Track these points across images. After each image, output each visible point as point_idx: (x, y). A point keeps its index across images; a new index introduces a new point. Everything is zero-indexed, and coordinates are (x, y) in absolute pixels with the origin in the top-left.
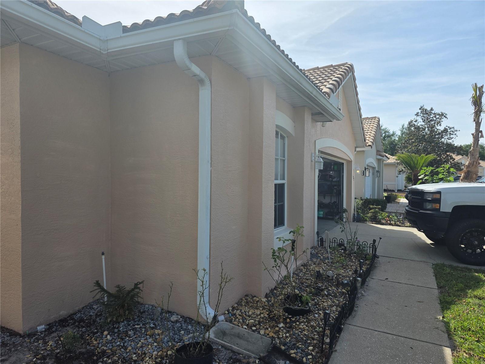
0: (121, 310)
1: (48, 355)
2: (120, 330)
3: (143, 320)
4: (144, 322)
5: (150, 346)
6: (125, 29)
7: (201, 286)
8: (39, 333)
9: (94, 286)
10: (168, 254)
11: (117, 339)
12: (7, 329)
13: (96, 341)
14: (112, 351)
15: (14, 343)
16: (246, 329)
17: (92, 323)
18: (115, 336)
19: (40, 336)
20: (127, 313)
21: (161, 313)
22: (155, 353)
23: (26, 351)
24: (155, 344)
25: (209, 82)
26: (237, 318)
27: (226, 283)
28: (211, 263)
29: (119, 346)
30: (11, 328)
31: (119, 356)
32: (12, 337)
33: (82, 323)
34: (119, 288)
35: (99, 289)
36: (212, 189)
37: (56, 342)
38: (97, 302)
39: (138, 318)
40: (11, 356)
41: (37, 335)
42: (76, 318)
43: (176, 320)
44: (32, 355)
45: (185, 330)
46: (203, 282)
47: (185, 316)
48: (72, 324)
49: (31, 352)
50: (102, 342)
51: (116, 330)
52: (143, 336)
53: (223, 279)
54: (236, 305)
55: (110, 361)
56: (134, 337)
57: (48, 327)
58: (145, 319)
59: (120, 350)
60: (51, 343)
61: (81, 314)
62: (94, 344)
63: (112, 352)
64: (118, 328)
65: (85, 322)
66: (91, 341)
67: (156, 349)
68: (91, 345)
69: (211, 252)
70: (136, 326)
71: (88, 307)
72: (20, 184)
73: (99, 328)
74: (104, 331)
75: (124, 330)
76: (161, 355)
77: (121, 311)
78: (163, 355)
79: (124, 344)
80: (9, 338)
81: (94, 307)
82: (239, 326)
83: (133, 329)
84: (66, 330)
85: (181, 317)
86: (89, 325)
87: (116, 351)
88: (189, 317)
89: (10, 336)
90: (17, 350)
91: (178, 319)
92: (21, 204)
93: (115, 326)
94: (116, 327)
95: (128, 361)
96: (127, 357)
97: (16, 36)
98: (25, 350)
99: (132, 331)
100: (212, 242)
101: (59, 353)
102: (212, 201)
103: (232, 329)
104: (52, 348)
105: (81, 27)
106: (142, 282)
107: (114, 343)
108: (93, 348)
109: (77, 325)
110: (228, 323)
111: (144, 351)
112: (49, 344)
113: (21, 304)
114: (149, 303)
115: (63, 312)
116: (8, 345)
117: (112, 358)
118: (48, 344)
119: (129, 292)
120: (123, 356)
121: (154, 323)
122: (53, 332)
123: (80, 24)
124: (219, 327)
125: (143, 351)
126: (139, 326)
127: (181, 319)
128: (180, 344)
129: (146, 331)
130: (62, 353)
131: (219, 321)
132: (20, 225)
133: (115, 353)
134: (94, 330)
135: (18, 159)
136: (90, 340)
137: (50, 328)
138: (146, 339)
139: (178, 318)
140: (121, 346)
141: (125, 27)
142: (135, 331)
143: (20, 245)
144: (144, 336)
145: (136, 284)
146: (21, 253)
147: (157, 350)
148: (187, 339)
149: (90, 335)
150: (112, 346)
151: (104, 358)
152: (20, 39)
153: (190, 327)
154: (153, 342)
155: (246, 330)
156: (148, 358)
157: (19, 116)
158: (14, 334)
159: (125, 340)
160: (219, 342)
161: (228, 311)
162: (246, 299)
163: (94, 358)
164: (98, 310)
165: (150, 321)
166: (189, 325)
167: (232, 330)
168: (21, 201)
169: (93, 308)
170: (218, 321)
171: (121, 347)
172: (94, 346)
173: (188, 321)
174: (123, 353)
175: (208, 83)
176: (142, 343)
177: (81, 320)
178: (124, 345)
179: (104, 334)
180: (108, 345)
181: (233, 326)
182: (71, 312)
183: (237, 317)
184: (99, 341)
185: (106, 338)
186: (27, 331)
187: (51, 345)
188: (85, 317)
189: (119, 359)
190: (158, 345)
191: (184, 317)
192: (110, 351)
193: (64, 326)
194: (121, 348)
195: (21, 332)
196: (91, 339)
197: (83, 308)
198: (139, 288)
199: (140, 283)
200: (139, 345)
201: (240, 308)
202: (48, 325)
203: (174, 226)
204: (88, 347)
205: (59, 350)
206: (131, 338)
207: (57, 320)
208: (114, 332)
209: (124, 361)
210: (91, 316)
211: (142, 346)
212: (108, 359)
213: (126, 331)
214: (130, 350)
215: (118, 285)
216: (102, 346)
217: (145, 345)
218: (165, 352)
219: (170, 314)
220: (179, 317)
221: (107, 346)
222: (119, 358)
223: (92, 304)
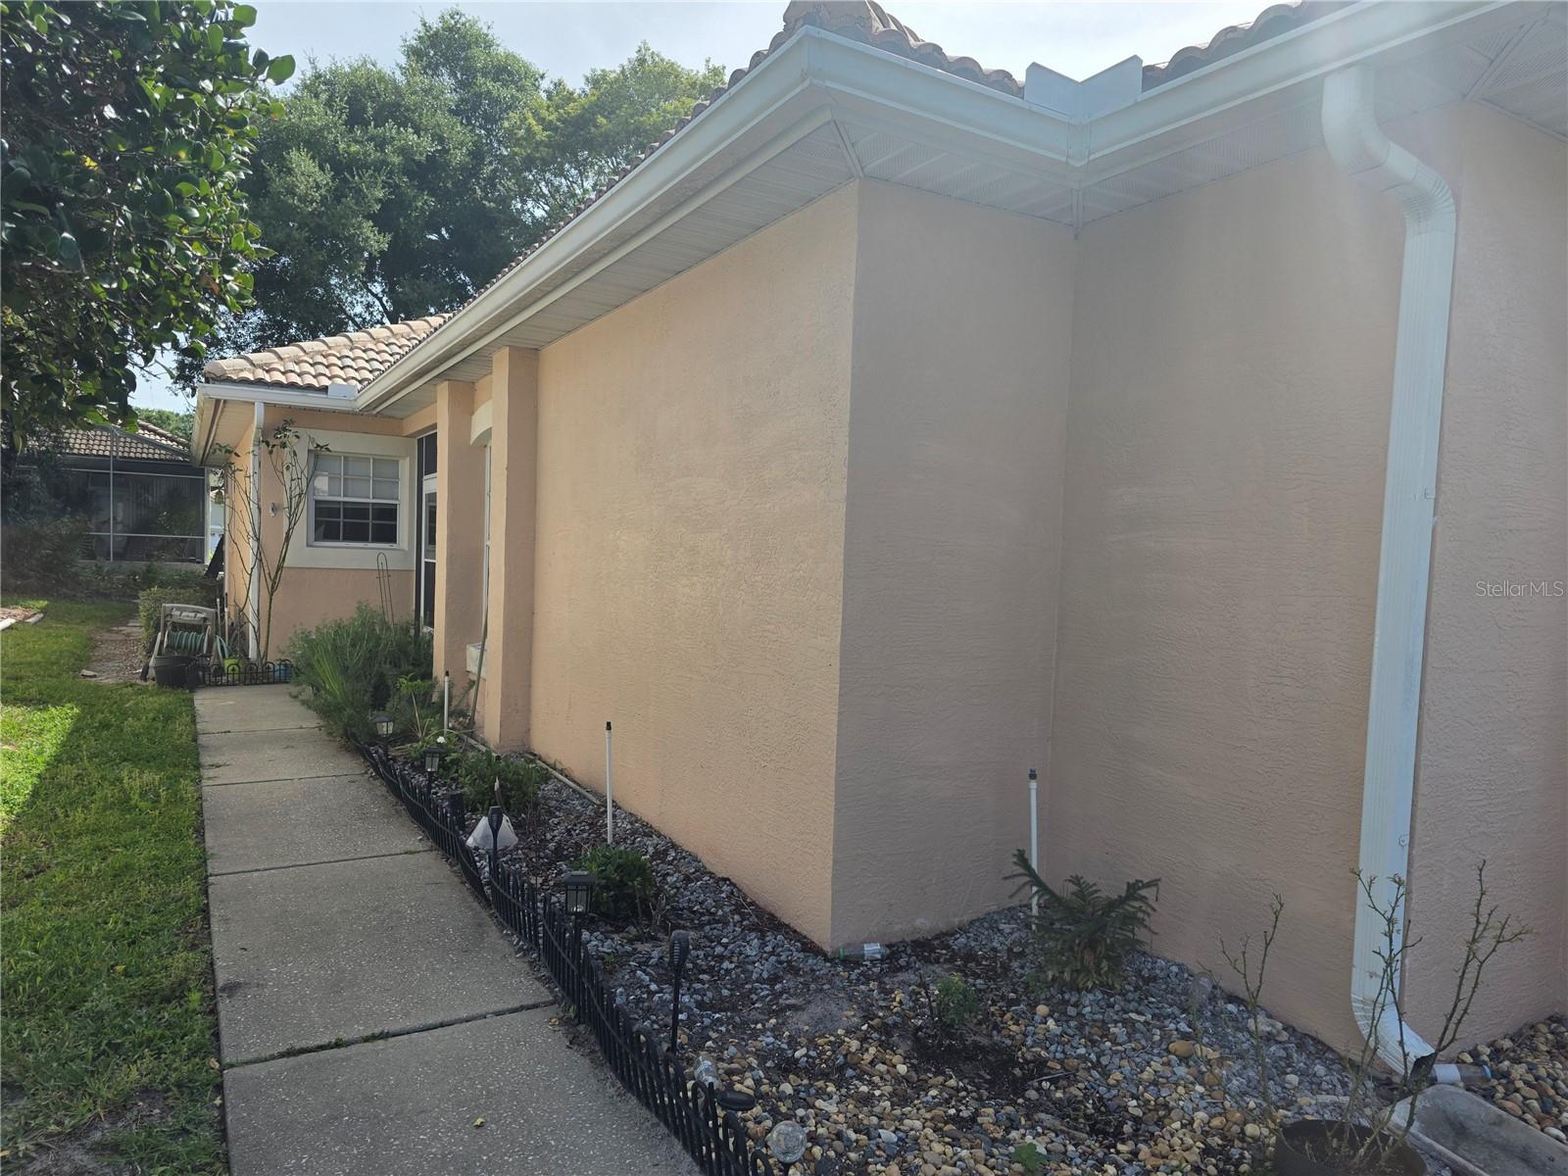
0: (1086, 952)
1: (895, 1024)
2: (1084, 1012)
3: (1152, 1003)
4: (1157, 1011)
5: (1181, 1090)
6: (1151, 76)
7: (1386, 935)
8: (868, 963)
9: (1015, 863)
10: (1243, 809)
11: (1077, 1038)
12: (795, 931)
13: (1017, 1023)
14: (1063, 1067)
15: (813, 970)
16: (1558, 1138)
17: (999, 971)
18: (1069, 1027)
19: (870, 969)
20: (1106, 969)
21: (1212, 998)
22: (1201, 1115)
23: (842, 998)
24: (1199, 1088)
25: (1452, 200)
26: (1517, 1090)
27: (1499, 942)
28: (1416, 865)
29: (1084, 1058)
30: (805, 933)
31: (1086, 1088)
32: (807, 954)
33: (972, 965)
34: (1079, 885)
35: (1026, 875)
36: (1434, 594)
37: (914, 998)
38: (1010, 914)
39: (1135, 991)
40: (810, 1002)
41: (863, 965)
42: (956, 948)
43: (1269, 1033)
44: (858, 1015)
45: (1302, 1074)
46: (1390, 921)
47: (1300, 1030)
48: (946, 961)
49: (855, 1006)
50: (1034, 1034)
51: (1072, 1011)
52: (1155, 1051)
53: (1481, 928)
54: (1507, 1044)
55: (1059, 1094)
56: (1128, 1046)
57: (888, 951)
58: (1159, 1002)
59: (1089, 1072)
60: (899, 996)
61: (968, 938)
62: (1010, 1030)
63: (1066, 1070)
64: (1076, 1005)
65: (981, 965)
66: (1002, 1022)
67: (1203, 1104)
68: (1004, 1032)
69: (1418, 826)
70: (1133, 1016)
71: (986, 925)
72: (842, 557)
73: (1020, 990)
74: (1037, 1004)
75: (1097, 1017)
76: (1222, 1129)
77: (1088, 957)
78: (1229, 1130)
79: (1098, 1057)
80: (801, 955)
81: (1002, 926)
82: (1525, 1121)
83: (1125, 1022)
84: (934, 972)
85: (1284, 1029)
86: (991, 975)
87: (1077, 1070)
88: (1314, 1034)
89: (803, 951)
90: (821, 990)
91: (1274, 1031)
92: (841, 610)
93: (1067, 996)
94: (1072, 1002)
95: (1115, 1111)
96: (1109, 1100)
97: (856, 161)
98: (840, 995)
99: (1120, 1025)
100: (1423, 789)
101: (920, 1028)
102: (1431, 642)
103: (1494, 1124)
104: (903, 1010)
105: (1022, 98)
106: (1154, 883)
107: (1068, 1047)
108: (1009, 1042)
109: (959, 966)
110: (1478, 1099)
111: (1165, 1098)
112: (895, 998)
113: (829, 875)
114: (1169, 956)
115: (923, 920)
116: (801, 973)
117: (1065, 1088)
118: (893, 996)
119: (1112, 905)
120: (1098, 1092)
121: (1190, 1021)
122: (901, 969)
123: (1019, 91)
124: (1438, 1101)
125: (1161, 1098)
126: (1142, 1019)
127: (1285, 1033)
128: (1289, 1114)
129: (1166, 1037)
130: (928, 1031)
131: (1436, 1080)
132: (838, 665)
133: (1075, 1076)
134: (1009, 992)
135: (841, 491)
136: (1000, 1019)
137: (894, 957)
138: (1168, 1064)
139: (1273, 1026)
140: (1092, 1062)
141: (1151, 68)
142: (1130, 1030)
143: (835, 718)
144: (1159, 1053)
145: (1134, 884)
146: (835, 738)
147: (1205, 1108)
148: (1311, 1105)
149: (999, 1004)
150: (1063, 1052)
151: (1042, 1081)
152: (862, 168)
153: (1320, 1069)
154: (1192, 1079)
155: (1561, 1145)
156: (1177, 1125)
157: (849, 377)
158: (810, 948)
159: (1102, 1047)
160: (1440, 1153)
161: (1475, 1054)
162: (1552, 1033)
163: (1015, 1072)
164: (1013, 937)
165: (1177, 1011)
166: (1317, 1061)
167: (1496, 1129)
168: (841, 604)
169: (999, 930)
170: (1433, 1081)
171: (1089, 1064)
172: (1012, 1038)
173: (1312, 1049)
174: (1099, 1085)
175: (1446, 204)
176: (1155, 1072)
177: (970, 956)
178: (1098, 1061)
179: (1038, 1013)
180: (1053, 1048)
181: (1500, 1116)
182: (942, 927)
183: (1518, 1086)
184: (1026, 1027)
185: (1043, 1026)
186: (841, 950)
187: (901, 1002)
188: (980, 950)
189: (1086, 1097)
190: (1210, 1095)
191: (1294, 1030)
192: (1059, 1067)
193: (927, 961)
194: (1089, 1068)
195: (827, 948)
196: (1002, 1016)
197: (972, 923)
198: (1143, 899)
199: (1148, 885)
200: (1145, 1076)
201: (1526, 1057)
202: (889, 946)
203: (1270, 716)
204: (996, 1038)
205: (921, 1021)
206: (1119, 1048)
207: (908, 939)
208: (1065, 1013)
209: (1103, 1109)
210: (994, 949)
211: (1155, 1080)
212: (1053, 1088)
213: (1103, 1021)
214: (1118, 1081)
215: (1077, 877)
216: (1035, 1044)
217: (1164, 1081)
218: (1235, 1123)
219: (1242, 1008)
220: (1279, 1026)
221: (1048, 1048)
222: (1085, 1094)
223: (996, 917)
